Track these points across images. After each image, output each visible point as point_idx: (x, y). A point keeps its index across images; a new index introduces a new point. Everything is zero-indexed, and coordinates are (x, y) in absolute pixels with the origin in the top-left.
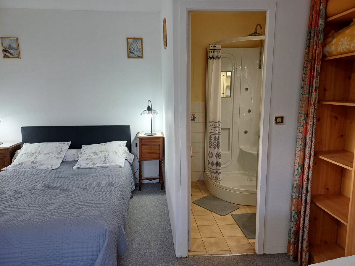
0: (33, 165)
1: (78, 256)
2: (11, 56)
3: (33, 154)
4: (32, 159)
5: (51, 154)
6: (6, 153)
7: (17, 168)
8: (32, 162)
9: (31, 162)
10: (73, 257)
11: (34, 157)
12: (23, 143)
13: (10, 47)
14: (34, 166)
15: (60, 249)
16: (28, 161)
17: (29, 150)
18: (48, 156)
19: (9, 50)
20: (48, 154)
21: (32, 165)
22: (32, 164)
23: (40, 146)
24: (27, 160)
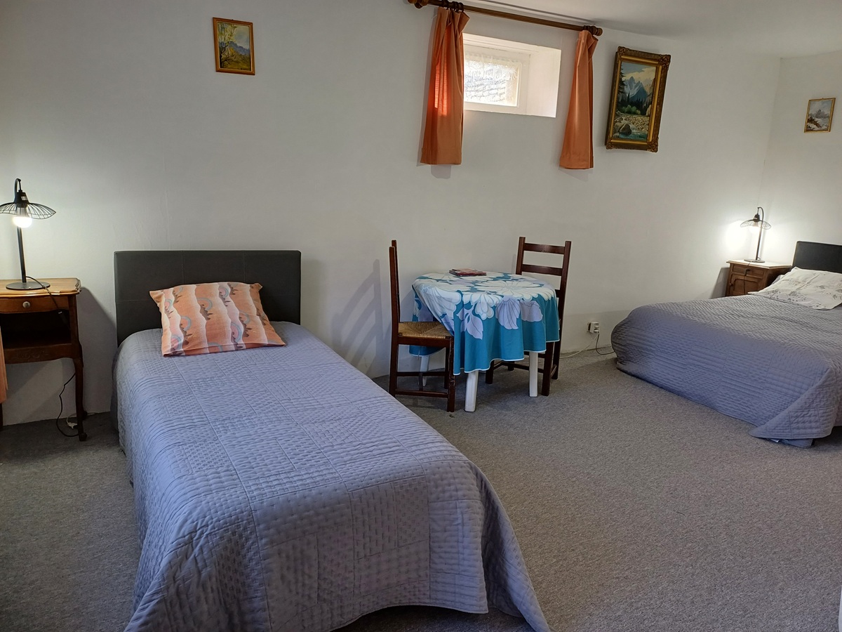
0: (791, 297)
1: (782, 387)
2: (817, 128)
3: (799, 283)
4: (794, 289)
5: (827, 289)
6: (762, 275)
7: (769, 296)
8: (792, 292)
9: (790, 292)
10: (780, 376)
11: (798, 287)
12: (793, 267)
13: (819, 114)
14: (792, 299)
15: (769, 359)
16: (787, 290)
17: (795, 277)
18: (820, 289)
19: (816, 119)
20: (822, 287)
21: (789, 297)
22: (790, 295)
23: (814, 274)
24: (786, 288)
